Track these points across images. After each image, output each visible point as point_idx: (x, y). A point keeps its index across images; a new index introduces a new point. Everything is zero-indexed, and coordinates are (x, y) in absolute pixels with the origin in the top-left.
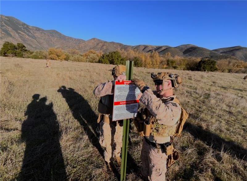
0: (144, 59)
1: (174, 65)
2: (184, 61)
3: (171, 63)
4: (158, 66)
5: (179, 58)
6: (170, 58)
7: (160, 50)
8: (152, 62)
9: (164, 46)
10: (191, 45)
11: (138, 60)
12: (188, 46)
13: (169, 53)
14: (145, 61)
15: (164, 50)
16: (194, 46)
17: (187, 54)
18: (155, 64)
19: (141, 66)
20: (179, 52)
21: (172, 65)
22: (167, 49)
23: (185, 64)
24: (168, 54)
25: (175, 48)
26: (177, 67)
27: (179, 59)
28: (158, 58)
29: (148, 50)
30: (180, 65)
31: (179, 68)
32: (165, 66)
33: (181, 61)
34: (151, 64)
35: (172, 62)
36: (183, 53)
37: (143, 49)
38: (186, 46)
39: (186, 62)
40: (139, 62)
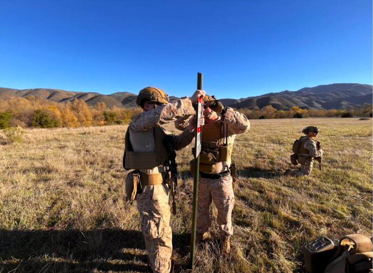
0: (58, 113)
1: (116, 120)
2: (127, 113)
3: (110, 117)
4: (90, 122)
5: (119, 109)
6: (107, 111)
7: (86, 99)
8: (79, 117)
9: (90, 93)
10: (129, 93)
11: (46, 116)
12: (125, 94)
13: (104, 104)
14: (63, 117)
15: (92, 98)
16: (133, 94)
17: (128, 105)
18: (85, 119)
19: (56, 126)
20: (116, 101)
21: (113, 119)
22: (96, 97)
23: (129, 117)
24: (101, 105)
25: (109, 97)
26: (122, 122)
27: (120, 111)
28: (87, 110)
29: (61, 99)
30: (124, 119)
31: (124, 123)
32: (102, 122)
33: (123, 113)
34: (78, 121)
35: (112, 115)
36: (122, 102)
37: (48, 96)
38: (124, 95)
39: (130, 115)
40: (49, 119)
